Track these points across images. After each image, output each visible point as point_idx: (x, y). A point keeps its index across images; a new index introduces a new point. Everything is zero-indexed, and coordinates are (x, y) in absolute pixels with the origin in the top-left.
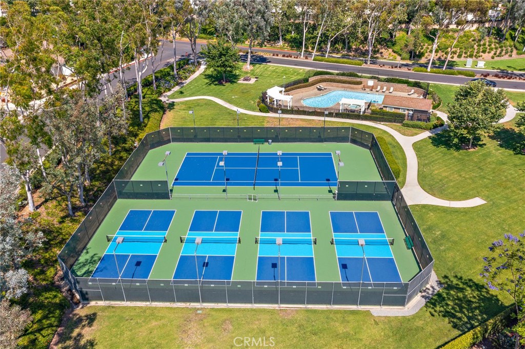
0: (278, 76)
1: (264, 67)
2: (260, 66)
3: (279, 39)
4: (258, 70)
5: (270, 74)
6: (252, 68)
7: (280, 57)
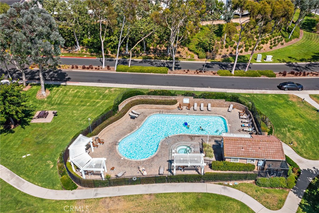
0: (82, 102)
1: (63, 91)
2: (58, 90)
3: (76, 44)
4: (56, 96)
5: (71, 101)
6: (49, 93)
7: (80, 70)
